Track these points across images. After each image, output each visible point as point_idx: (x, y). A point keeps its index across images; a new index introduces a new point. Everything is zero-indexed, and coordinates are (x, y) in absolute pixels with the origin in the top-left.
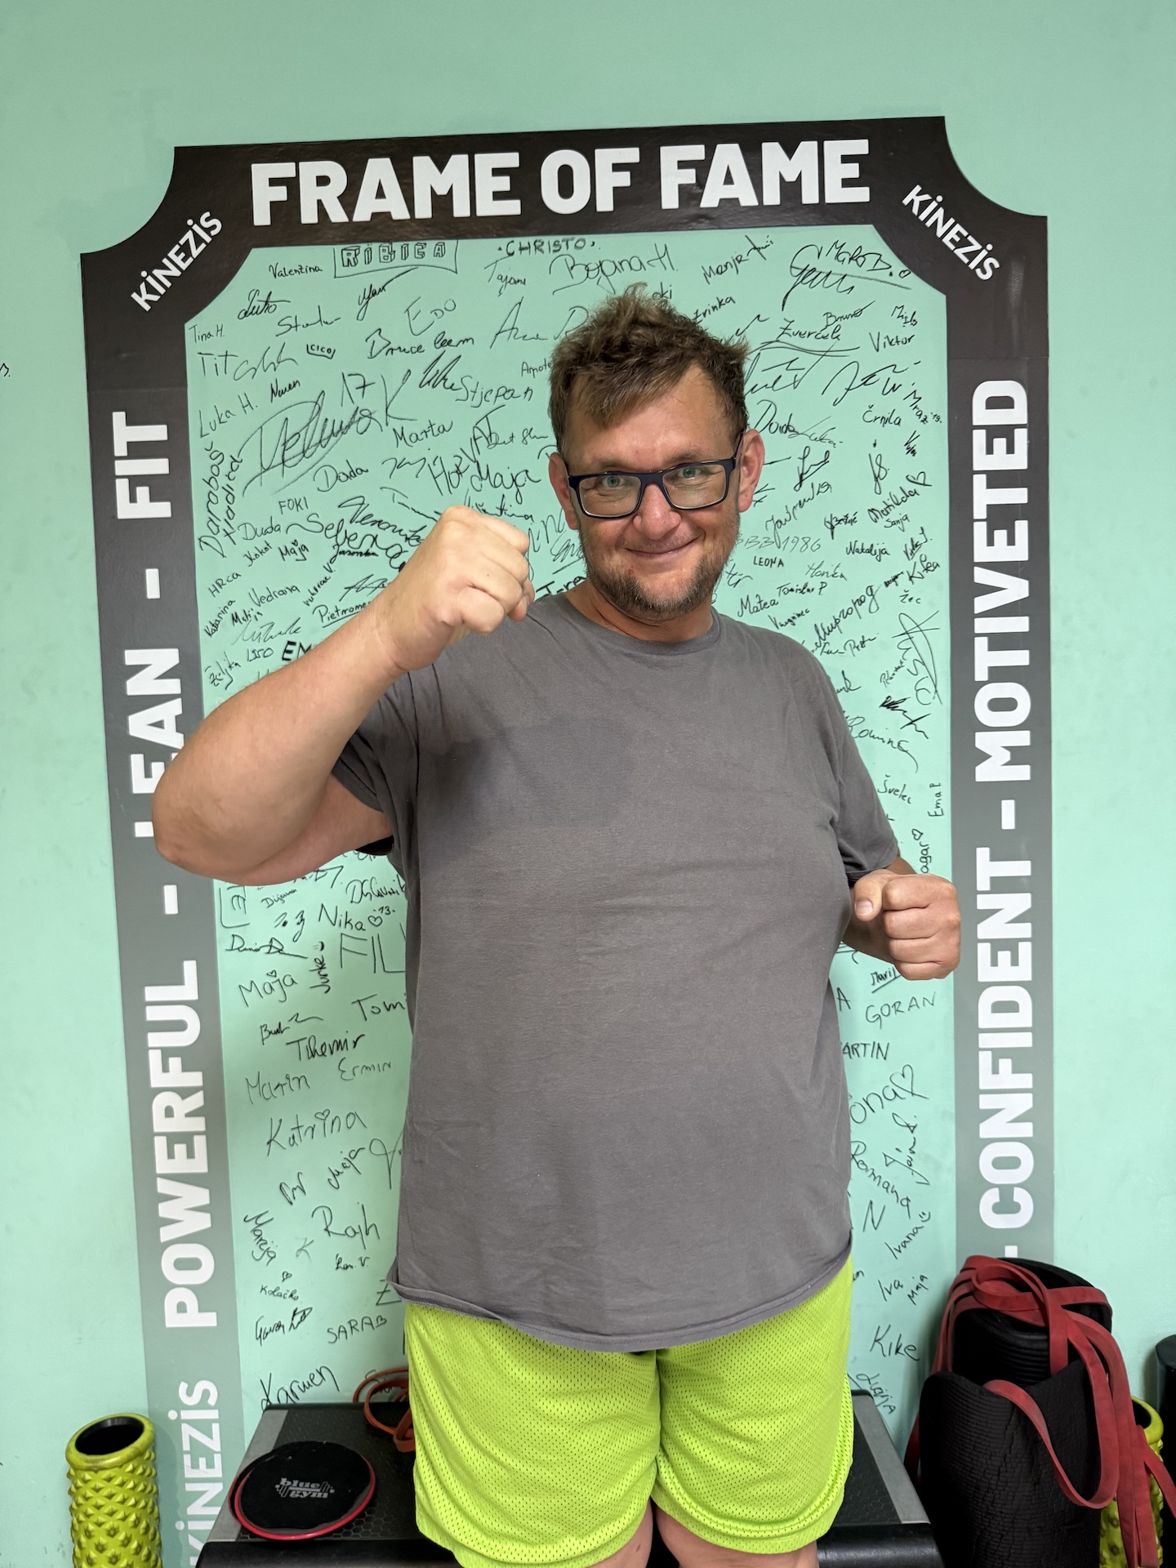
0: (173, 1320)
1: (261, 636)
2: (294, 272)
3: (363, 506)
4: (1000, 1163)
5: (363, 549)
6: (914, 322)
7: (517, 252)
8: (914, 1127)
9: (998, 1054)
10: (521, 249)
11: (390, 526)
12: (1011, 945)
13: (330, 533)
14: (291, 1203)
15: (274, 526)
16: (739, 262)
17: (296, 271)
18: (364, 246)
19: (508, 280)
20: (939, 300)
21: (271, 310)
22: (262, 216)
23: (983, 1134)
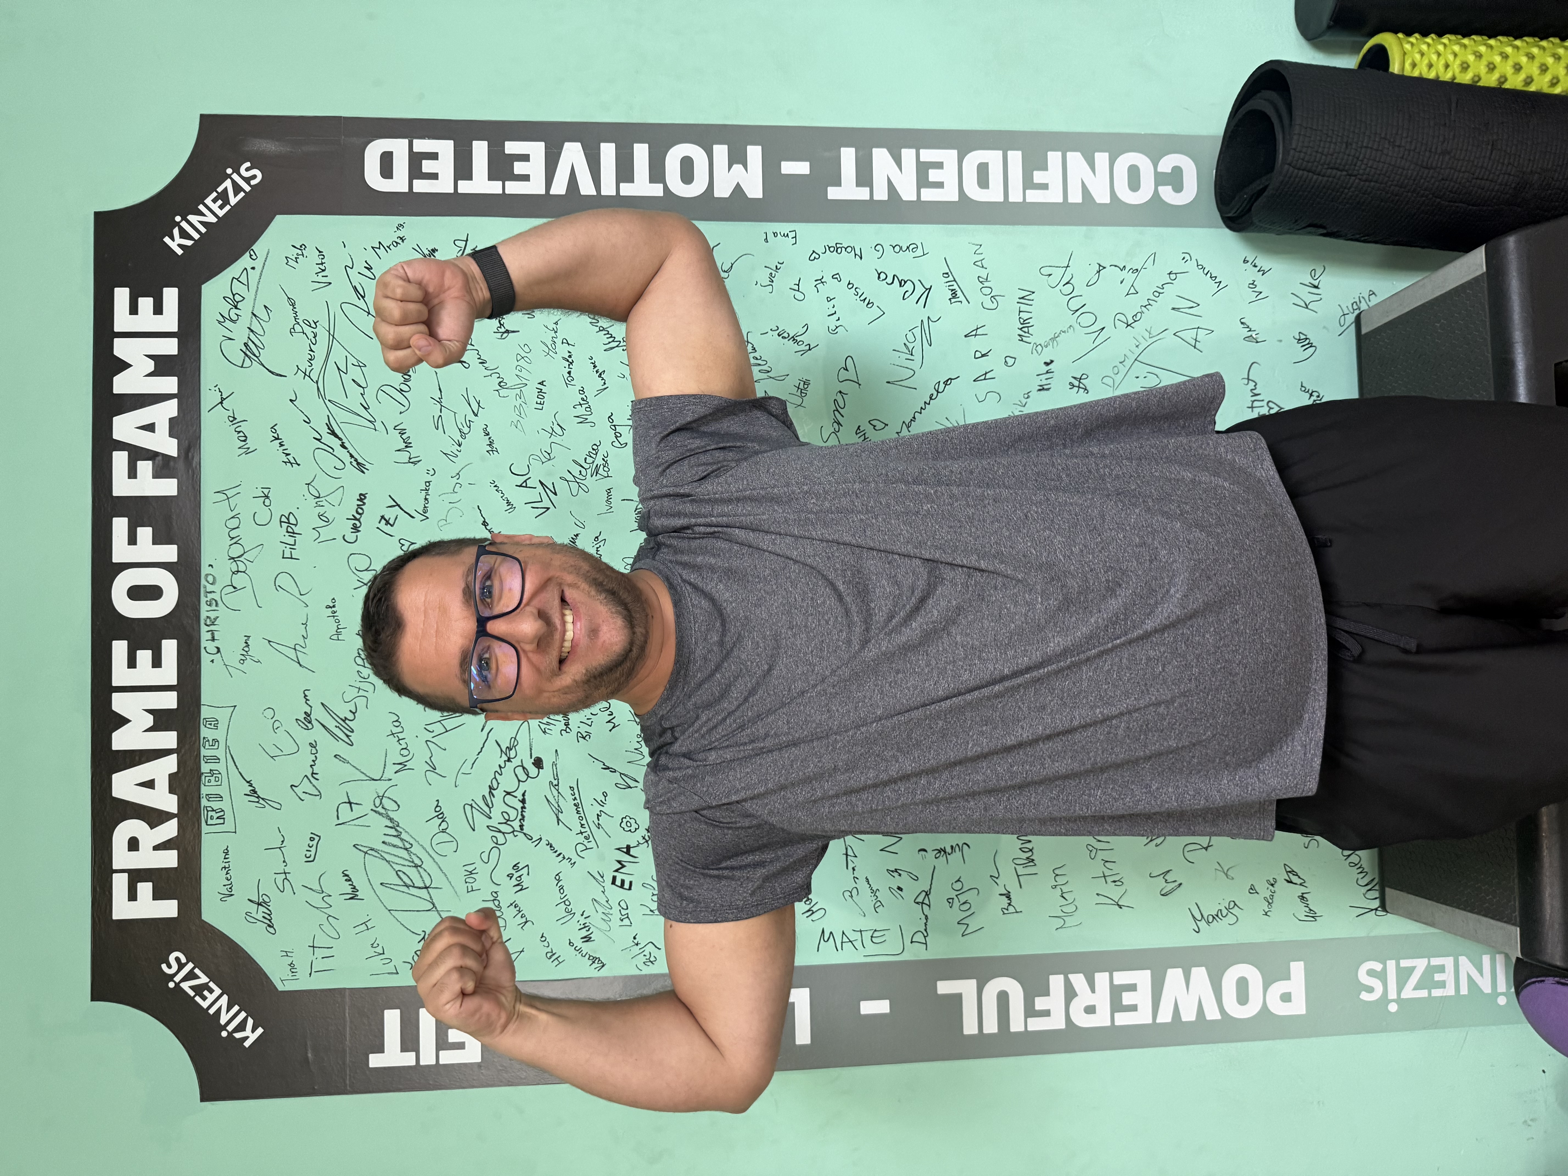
0: (1298, 1007)
1: (606, 912)
2: (228, 876)
3: (474, 805)
4: (1134, 184)
5: (519, 805)
6: (303, 247)
7: (216, 643)
8: (1100, 265)
9: (1028, 183)
10: (213, 639)
11: (495, 778)
12: (923, 169)
13: (501, 839)
14: (1180, 884)
15: (493, 898)
16: (235, 419)
17: (227, 873)
18: (204, 802)
19: (245, 653)
20: (281, 222)
21: (267, 900)
22: (169, 909)
23: (1107, 200)
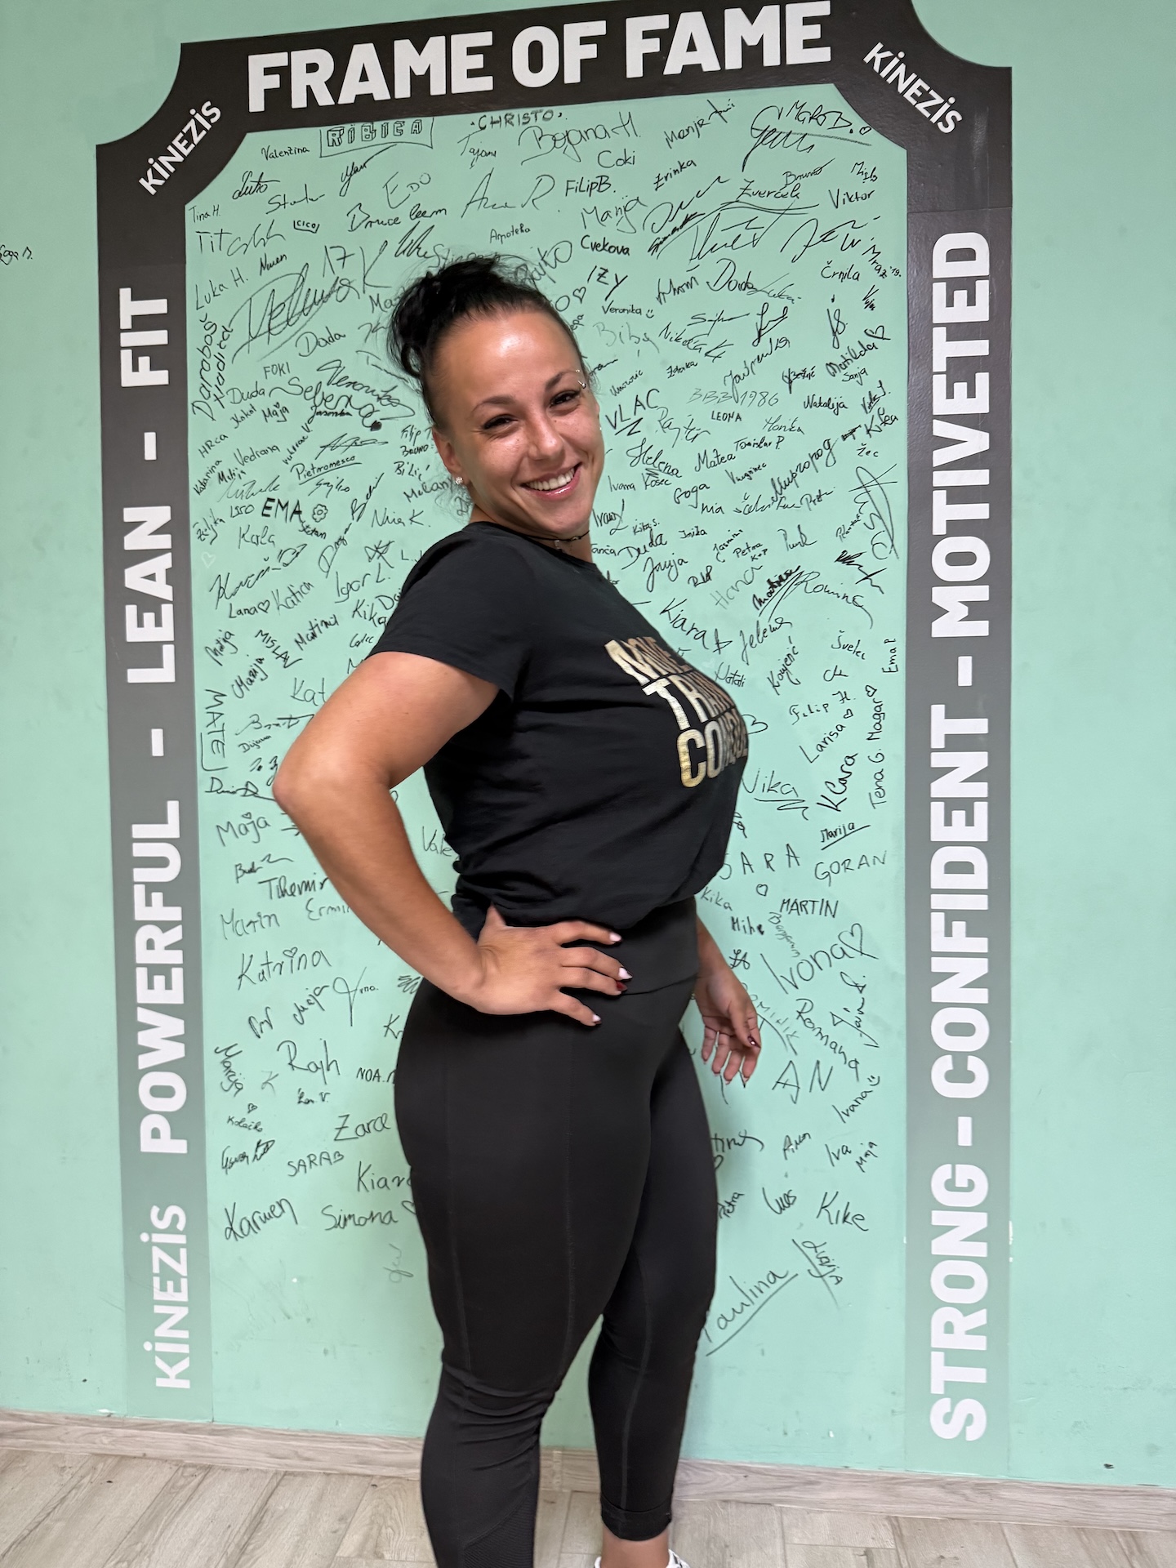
0: (147, 1145)
1: (244, 494)
2: (284, 153)
3: (340, 369)
4: (953, 1029)
5: (338, 410)
6: (874, 178)
7: (489, 126)
8: (863, 987)
9: (951, 916)
10: (492, 123)
11: (364, 387)
12: (966, 804)
13: (310, 395)
14: (259, 1037)
15: (258, 390)
16: (701, 126)
17: (285, 152)
18: (347, 127)
19: (480, 153)
20: (900, 154)
21: (262, 189)
22: (257, 104)
23: (935, 999)
